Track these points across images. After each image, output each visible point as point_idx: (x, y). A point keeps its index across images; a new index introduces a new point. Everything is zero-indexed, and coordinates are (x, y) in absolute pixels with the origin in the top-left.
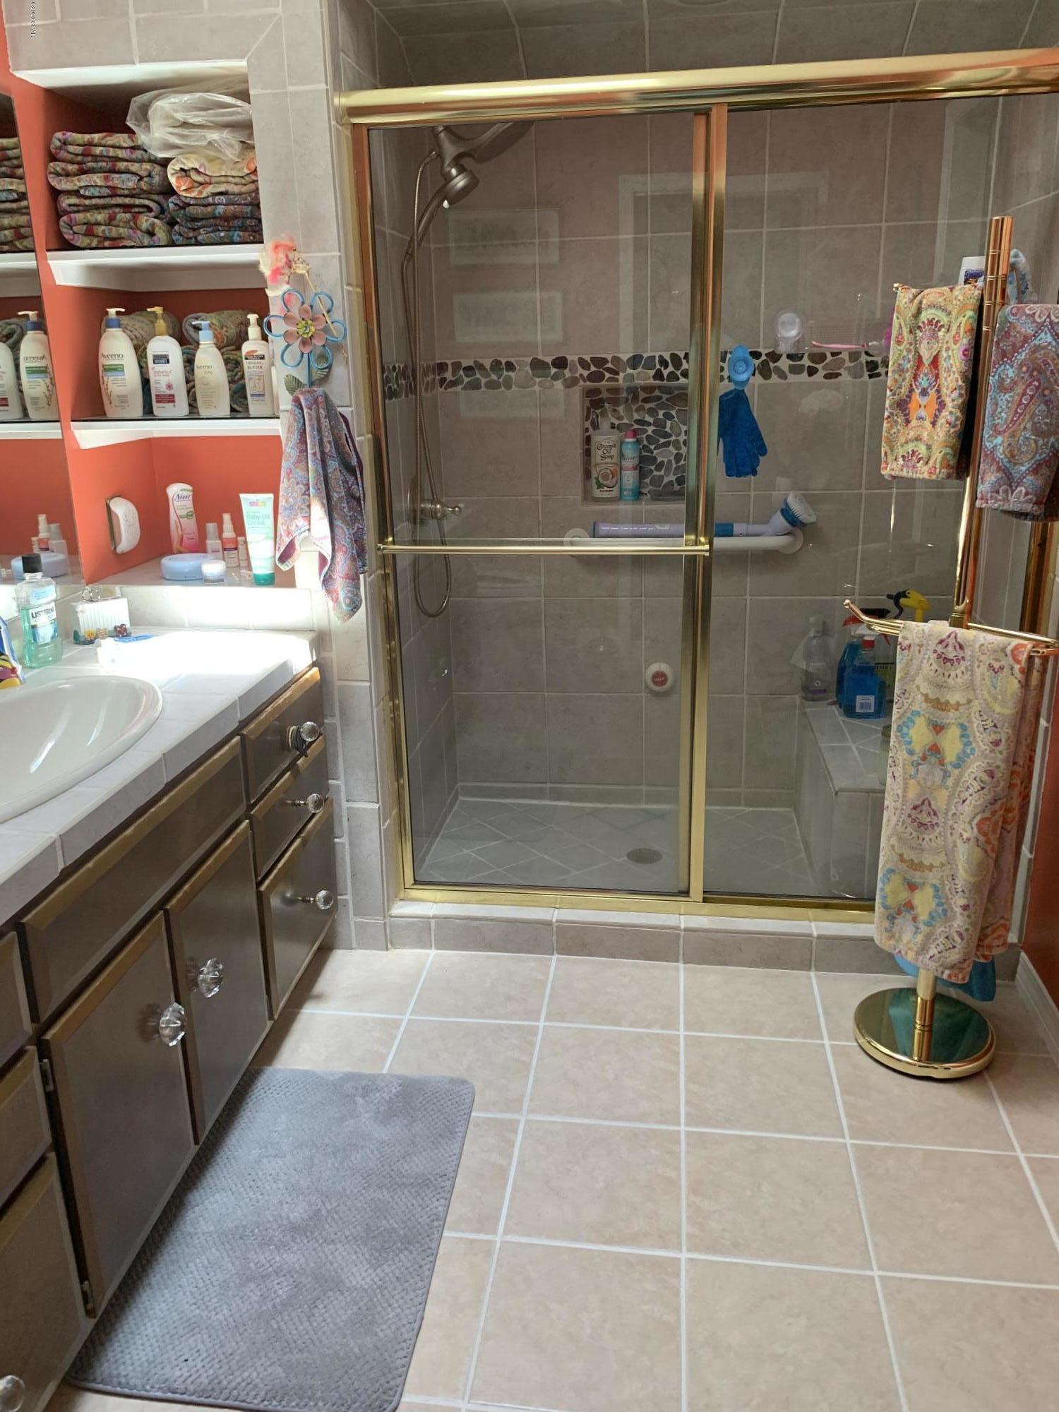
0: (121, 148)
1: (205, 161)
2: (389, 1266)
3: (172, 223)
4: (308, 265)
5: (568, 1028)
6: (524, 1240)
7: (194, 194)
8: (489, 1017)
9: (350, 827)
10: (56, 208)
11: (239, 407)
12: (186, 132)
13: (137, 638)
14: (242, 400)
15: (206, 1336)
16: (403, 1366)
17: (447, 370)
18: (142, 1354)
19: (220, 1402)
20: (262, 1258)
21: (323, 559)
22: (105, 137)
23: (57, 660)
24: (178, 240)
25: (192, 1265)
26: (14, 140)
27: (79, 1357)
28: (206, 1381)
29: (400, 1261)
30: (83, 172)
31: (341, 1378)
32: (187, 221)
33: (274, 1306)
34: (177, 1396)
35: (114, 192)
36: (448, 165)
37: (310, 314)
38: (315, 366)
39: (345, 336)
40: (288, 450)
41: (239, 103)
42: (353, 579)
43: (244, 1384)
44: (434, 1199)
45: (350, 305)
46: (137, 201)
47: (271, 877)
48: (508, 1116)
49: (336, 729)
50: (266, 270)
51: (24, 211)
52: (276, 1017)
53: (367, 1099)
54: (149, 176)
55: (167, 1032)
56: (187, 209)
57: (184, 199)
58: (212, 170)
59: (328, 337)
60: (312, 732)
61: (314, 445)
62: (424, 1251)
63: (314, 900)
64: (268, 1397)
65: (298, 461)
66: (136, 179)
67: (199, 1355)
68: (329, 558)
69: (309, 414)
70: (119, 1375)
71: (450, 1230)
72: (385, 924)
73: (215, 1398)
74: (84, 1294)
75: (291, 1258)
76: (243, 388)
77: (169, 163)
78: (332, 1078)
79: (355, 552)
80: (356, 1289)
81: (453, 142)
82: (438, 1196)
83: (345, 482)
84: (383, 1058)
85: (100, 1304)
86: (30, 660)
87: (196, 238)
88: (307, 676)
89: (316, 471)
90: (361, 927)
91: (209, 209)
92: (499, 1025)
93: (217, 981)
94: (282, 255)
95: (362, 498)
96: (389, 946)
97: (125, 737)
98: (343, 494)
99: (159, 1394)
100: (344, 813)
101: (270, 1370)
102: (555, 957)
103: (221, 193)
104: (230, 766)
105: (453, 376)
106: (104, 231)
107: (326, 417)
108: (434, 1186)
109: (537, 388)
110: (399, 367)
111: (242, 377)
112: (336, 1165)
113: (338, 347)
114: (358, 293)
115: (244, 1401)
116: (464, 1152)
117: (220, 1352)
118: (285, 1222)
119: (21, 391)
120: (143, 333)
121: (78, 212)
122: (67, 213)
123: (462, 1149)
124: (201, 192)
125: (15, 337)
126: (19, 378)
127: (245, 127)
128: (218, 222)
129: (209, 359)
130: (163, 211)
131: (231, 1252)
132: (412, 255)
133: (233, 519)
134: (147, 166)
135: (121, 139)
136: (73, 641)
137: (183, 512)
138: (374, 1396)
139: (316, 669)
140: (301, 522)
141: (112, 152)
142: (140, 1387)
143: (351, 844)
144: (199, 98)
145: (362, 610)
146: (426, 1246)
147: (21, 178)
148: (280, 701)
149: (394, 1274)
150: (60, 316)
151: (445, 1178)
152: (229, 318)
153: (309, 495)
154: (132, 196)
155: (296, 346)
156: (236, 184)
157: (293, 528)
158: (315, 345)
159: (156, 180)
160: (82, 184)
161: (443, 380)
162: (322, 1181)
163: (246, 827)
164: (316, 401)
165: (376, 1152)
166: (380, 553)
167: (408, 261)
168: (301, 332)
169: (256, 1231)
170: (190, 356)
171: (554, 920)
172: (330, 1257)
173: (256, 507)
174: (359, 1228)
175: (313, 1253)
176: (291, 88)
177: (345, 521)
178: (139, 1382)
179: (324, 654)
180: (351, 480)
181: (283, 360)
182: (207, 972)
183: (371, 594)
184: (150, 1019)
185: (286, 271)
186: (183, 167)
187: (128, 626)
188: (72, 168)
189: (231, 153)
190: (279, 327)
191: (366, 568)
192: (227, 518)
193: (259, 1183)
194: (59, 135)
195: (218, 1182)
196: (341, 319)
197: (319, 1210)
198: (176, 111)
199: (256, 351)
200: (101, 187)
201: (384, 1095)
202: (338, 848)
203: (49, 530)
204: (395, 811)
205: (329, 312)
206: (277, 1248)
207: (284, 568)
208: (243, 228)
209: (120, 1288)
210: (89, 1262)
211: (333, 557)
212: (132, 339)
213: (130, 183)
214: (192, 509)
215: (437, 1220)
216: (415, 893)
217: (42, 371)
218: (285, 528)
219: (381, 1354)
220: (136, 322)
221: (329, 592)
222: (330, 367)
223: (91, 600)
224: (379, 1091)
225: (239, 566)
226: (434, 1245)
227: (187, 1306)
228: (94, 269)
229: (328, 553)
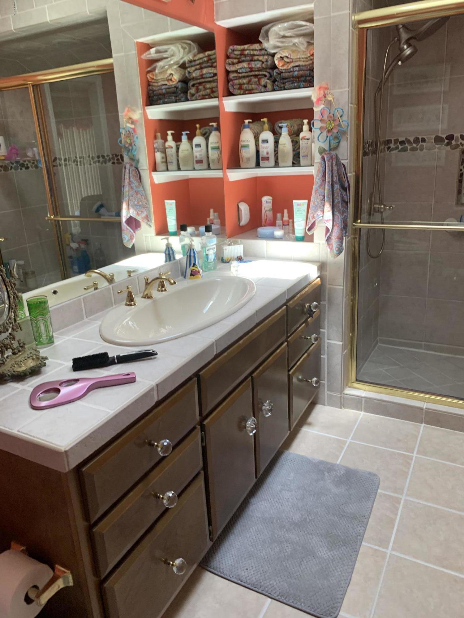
0: (256, 50)
1: (291, 52)
2: (336, 552)
3: (274, 81)
4: (333, 95)
5: (428, 460)
6: (402, 556)
7: (285, 67)
8: (389, 447)
9: (328, 351)
10: (228, 79)
11: (296, 162)
12: (284, 40)
13: (246, 262)
14: (297, 159)
15: (255, 561)
16: (341, 599)
17: (391, 143)
18: (230, 561)
19: (260, 591)
20: (280, 533)
21: (327, 230)
22: (250, 46)
23: (215, 268)
24: (276, 88)
25: (251, 529)
26: (213, 52)
27: (205, 557)
28: (255, 581)
29: (341, 550)
30: (239, 62)
31: (313, 596)
32: (281, 80)
33: (285, 556)
34: (243, 583)
35: (252, 70)
36: (403, 44)
37: (332, 118)
38: (332, 142)
39: (348, 128)
40: (317, 180)
41: (308, 24)
42: (341, 239)
43: (270, 586)
44: (358, 526)
45: (351, 112)
46: (261, 73)
47: (294, 368)
48: (396, 495)
49: (325, 307)
50: (314, 99)
51: (215, 81)
52: (292, 430)
53: (330, 473)
54: (267, 61)
55: (249, 429)
56: (281, 74)
57: (280, 70)
58: (294, 56)
59: (340, 128)
60: (316, 307)
61: (329, 178)
62: (353, 549)
63: (311, 382)
64: (280, 595)
65: (321, 185)
66: (260, 63)
67: (253, 568)
68: (330, 229)
69: (328, 164)
70: (220, 568)
71: (366, 542)
72: (341, 397)
73: (258, 589)
74: (210, 531)
75: (293, 536)
76: (299, 153)
77: (275, 55)
78: (314, 461)
79: (343, 226)
80: (321, 558)
81: (407, 32)
82: (360, 525)
83: (341, 194)
84: (338, 457)
85: (215, 537)
86: (205, 268)
87: (284, 87)
88: (315, 282)
89: (329, 190)
90: (330, 397)
91: (291, 74)
92: (393, 452)
93: (270, 411)
94: (322, 92)
95: (348, 202)
96: (342, 407)
97: (240, 303)
98: (340, 200)
99: (235, 580)
100: (326, 345)
101: (282, 583)
102: (423, 425)
103: (297, 66)
104: (282, 318)
105: (394, 146)
106: (246, 87)
107: (335, 165)
108: (359, 520)
109: (437, 150)
110: (370, 142)
111: (299, 148)
112: (314, 500)
113: (344, 133)
114: (355, 108)
115: (270, 594)
116: (374, 507)
117: (261, 569)
118: (291, 520)
119: (208, 157)
120: (258, 131)
121: (236, 79)
122: (232, 80)
123: (373, 506)
124: (288, 66)
125: (207, 134)
126: (207, 151)
127: (310, 35)
128: (294, 79)
129: (285, 140)
130: (271, 76)
131: (267, 528)
132: (381, 89)
133: (288, 213)
134: (266, 57)
135: (256, 46)
136: (221, 261)
137: (267, 209)
138: (327, 608)
139: (319, 279)
140: (319, 213)
141: (252, 53)
142: (228, 575)
143: (328, 359)
144: (291, 24)
145: (343, 253)
146: (354, 547)
147: (215, 67)
148: (303, 292)
149: (338, 556)
150: (226, 125)
151: (364, 517)
152: (295, 122)
153: (324, 201)
154: (259, 71)
155: (325, 133)
156: (303, 61)
157: (316, 215)
158: (333, 132)
159: (269, 62)
160: (239, 67)
161: (389, 148)
162: (308, 506)
163: (285, 346)
164: (332, 158)
165: (332, 498)
166: (354, 227)
167: (378, 92)
168: (327, 127)
169: (278, 521)
170: (277, 140)
171: (424, 408)
172: (310, 541)
173: (299, 206)
174: (323, 531)
175: (303, 537)
176: (332, 14)
177: (339, 212)
178: (227, 573)
179: (323, 273)
180: (344, 193)
181: (318, 139)
182: (266, 406)
183: (348, 246)
184: (243, 422)
185: (323, 99)
186: (281, 56)
187: (243, 256)
188: (235, 61)
189: (302, 48)
190: (317, 124)
191: (347, 234)
192: (286, 211)
193: (280, 501)
194: (231, 47)
195: (263, 497)
196: (347, 119)
197: (306, 519)
198: (280, 31)
199: (305, 136)
200: (246, 68)
201: (338, 474)
202: (322, 360)
203: (214, 216)
204: (349, 347)
205: (341, 116)
206: (287, 531)
207: (309, 233)
208: (305, 81)
209: (222, 532)
210: (213, 517)
211: (333, 228)
212: (253, 133)
213: (258, 65)
214: (272, 208)
215: (360, 536)
216: (356, 385)
217: (217, 148)
218: (312, 215)
219: (331, 591)
220: (256, 126)
221: (328, 244)
222: (339, 142)
223: (229, 245)
224: (335, 471)
225: (289, 232)
226: (357, 547)
227: (248, 546)
228: (241, 104)
229: (330, 227)
